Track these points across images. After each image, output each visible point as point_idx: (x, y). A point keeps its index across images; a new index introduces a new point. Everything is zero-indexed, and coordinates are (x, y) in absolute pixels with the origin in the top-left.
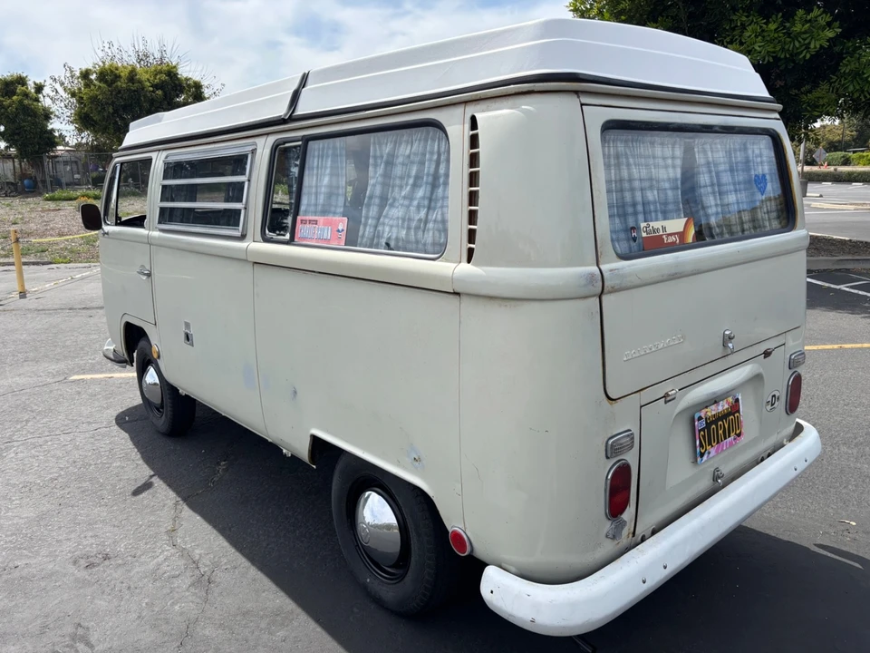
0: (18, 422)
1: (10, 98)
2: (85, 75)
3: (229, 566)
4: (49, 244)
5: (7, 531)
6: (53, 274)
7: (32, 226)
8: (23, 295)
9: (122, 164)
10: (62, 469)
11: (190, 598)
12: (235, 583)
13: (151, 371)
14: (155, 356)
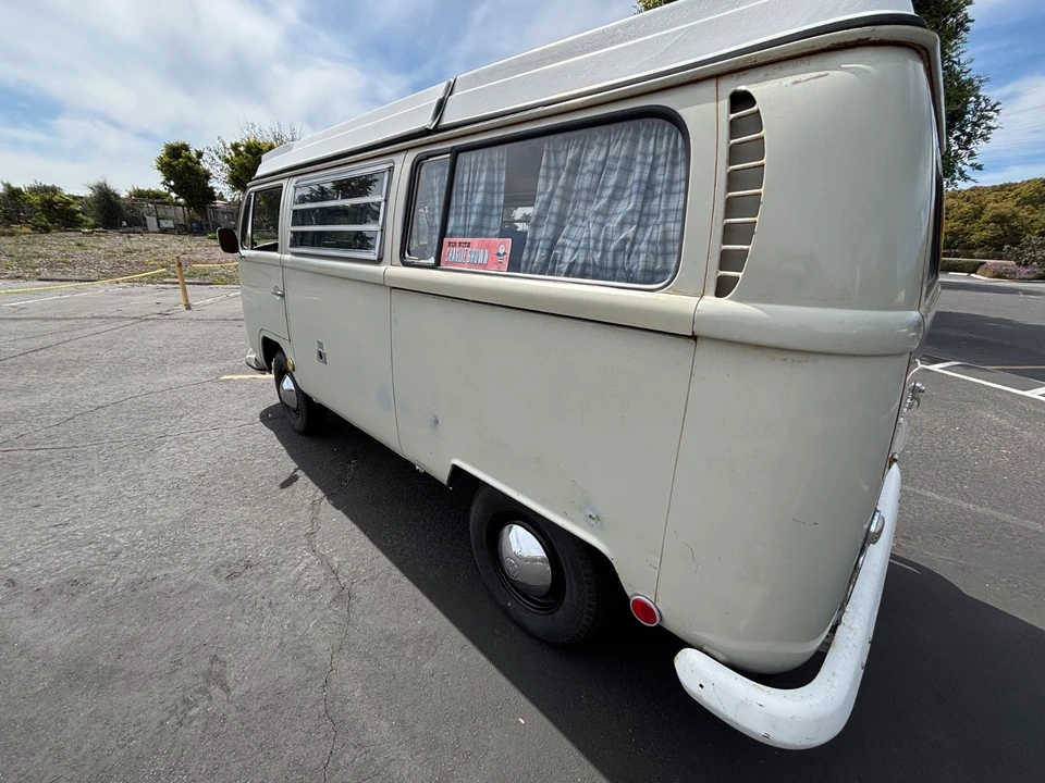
0: (172, 418)
1: (177, 159)
2: (235, 147)
3: (367, 577)
4: (211, 270)
5: (150, 534)
6: (211, 293)
7: (198, 256)
8: (188, 307)
9: (256, 193)
10: (210, 465)
11: (333, 618)
12: (375, 599)
13: (288, 378)
14: (290, 369)
